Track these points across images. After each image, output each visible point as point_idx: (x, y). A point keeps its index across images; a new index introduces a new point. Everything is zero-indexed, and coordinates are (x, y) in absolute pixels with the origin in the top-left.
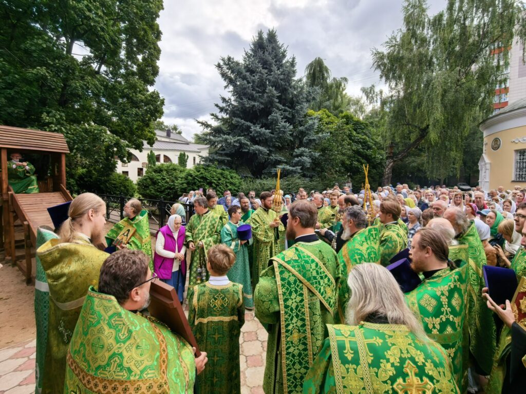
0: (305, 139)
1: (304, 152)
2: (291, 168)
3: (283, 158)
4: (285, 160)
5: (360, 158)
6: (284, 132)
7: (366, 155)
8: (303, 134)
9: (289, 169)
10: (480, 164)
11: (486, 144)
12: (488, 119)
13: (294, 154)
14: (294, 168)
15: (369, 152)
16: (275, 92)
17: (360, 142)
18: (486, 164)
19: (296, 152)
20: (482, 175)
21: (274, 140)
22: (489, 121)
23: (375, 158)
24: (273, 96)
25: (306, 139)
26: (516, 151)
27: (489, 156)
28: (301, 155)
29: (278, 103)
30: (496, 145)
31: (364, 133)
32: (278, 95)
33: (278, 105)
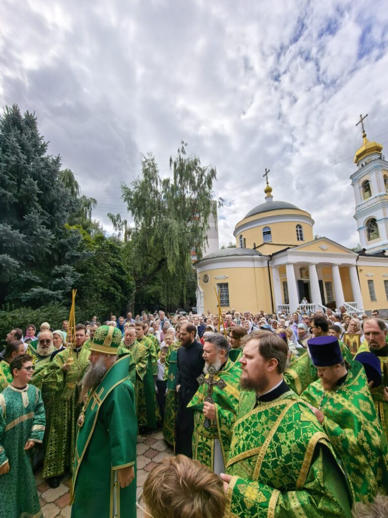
0: (67, 254)
1: (67, 270)
2: (51, 292)
3: (38, 278)
4: (41, 281)
5: (116, 283)
6: (43, 242)
7: (122, 280)
8: (63, 247)
9: (48, 294)
10: (197, 293)
11: (200, 278)
12: (200, 261)
13: (54, 271)
14: (55, 293)
15: (124, 278)
16: (36, 187)
17: (116, 266)
18: (201, 293)
19: (57, 270)
20: (198, 301)
21: (28, 251)
22: (201, 262)
23: (128, 284)
24: (34, 191)
25: (69, 255)
26: (218, 284)
27: (203, 287)
28: (63, 275)
29: (37, 202)
30: (206, 279)
31: (118, 258)
32: (39, 192)
33: (37, 204)
